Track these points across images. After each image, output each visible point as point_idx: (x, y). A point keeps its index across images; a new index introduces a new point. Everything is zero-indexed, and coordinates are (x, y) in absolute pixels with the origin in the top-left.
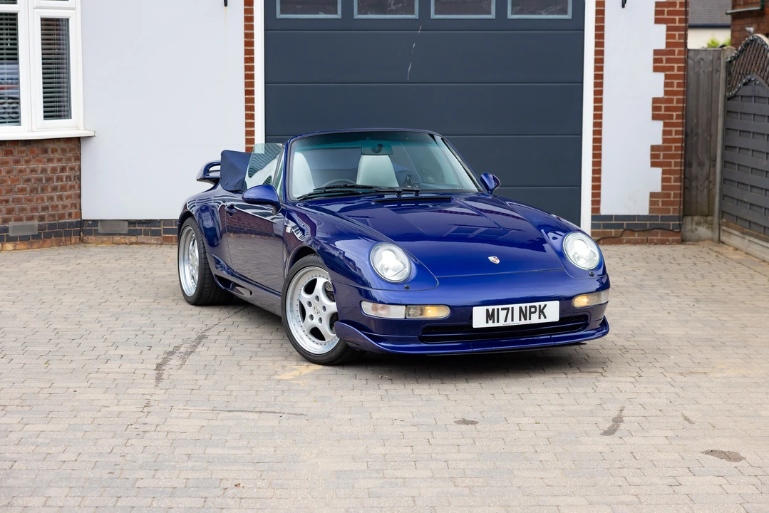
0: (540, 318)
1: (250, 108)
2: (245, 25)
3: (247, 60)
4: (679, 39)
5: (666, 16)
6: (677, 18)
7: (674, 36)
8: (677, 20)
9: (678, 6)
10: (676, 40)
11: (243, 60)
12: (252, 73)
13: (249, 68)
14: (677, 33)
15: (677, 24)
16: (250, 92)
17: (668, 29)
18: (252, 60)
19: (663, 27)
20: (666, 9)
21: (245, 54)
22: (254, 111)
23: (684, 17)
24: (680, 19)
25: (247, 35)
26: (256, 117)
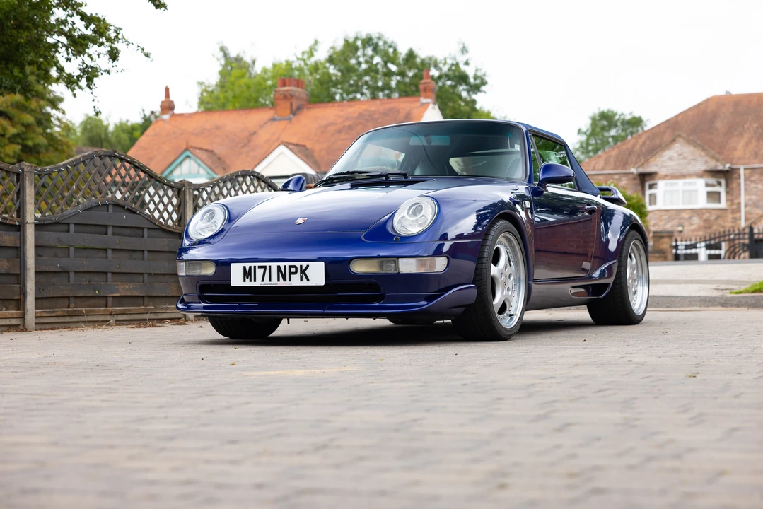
0: (301, 280)
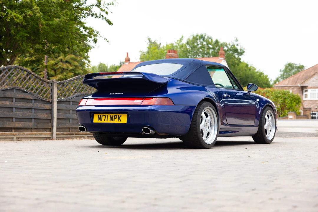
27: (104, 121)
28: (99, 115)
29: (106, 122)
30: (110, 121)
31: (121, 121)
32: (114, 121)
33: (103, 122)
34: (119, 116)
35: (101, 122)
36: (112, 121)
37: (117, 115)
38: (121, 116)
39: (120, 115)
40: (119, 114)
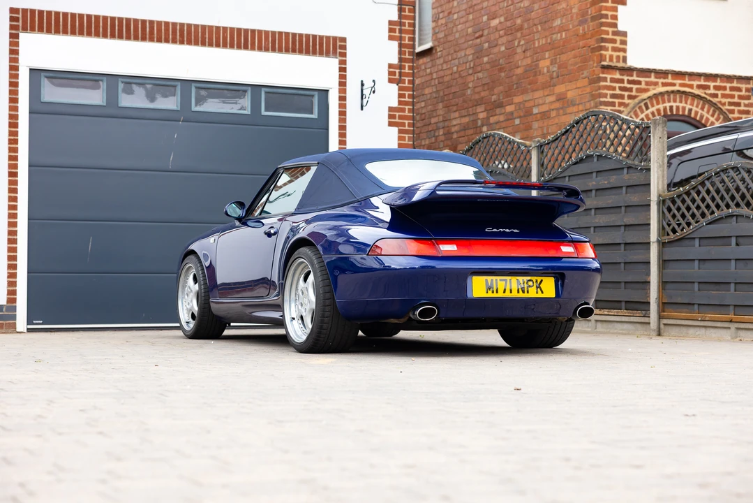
1: (13, 190)
2: (10, 106)
3: (10, 142)
4: (409, 141)
5: (397, 120)
6: (407, 122)
7: (403, 139)
8: (407, 124)
9: (407, 112)
10: (406, 142)
11: (7, 142)
12: (16, 154)
13: (13, 150)
14: (407, 136)
15: (407, 128)
16: (13, 174)
17: (400, 131)
18: (16, 142)
19: (395, 130)
20: (397, 114)
21: (10, 135)
22: (17, 193)
23: (412, 122)
24: (409, 123)
25: (11, 117)
26: (19, 200)
27: (504, 292)
28: (486, 280)
29: (508, 294)
30: (518, 292)
31: (542, 293)
32: (528, 292)
33: (500, 294)
34: (537, 281)
35: (495, 295)
36: (523, 292)
37: (534, 278)
38: (542, 281)
39: (539, 279)
40: (536, 278)
